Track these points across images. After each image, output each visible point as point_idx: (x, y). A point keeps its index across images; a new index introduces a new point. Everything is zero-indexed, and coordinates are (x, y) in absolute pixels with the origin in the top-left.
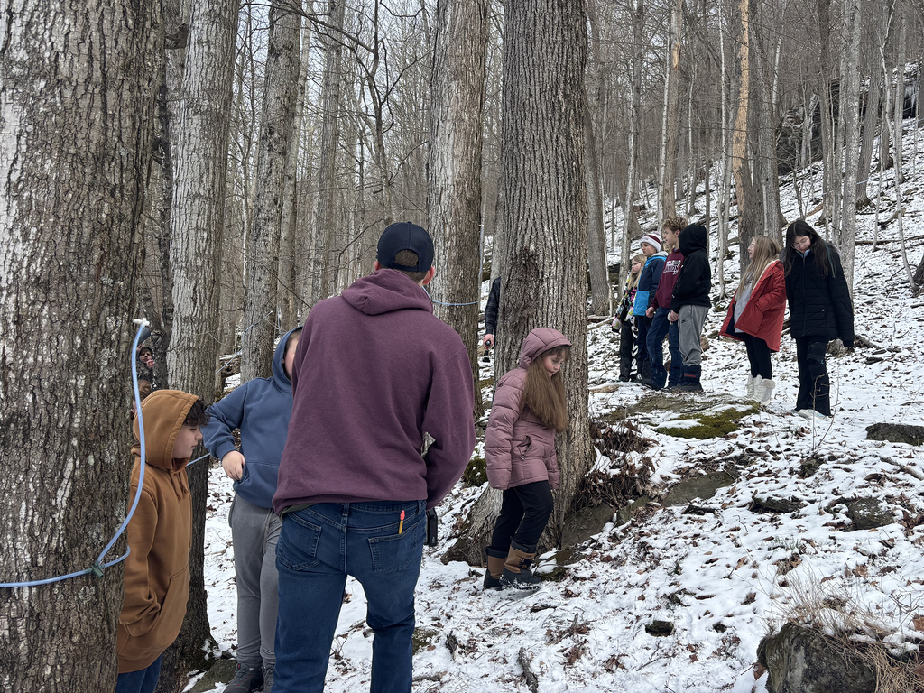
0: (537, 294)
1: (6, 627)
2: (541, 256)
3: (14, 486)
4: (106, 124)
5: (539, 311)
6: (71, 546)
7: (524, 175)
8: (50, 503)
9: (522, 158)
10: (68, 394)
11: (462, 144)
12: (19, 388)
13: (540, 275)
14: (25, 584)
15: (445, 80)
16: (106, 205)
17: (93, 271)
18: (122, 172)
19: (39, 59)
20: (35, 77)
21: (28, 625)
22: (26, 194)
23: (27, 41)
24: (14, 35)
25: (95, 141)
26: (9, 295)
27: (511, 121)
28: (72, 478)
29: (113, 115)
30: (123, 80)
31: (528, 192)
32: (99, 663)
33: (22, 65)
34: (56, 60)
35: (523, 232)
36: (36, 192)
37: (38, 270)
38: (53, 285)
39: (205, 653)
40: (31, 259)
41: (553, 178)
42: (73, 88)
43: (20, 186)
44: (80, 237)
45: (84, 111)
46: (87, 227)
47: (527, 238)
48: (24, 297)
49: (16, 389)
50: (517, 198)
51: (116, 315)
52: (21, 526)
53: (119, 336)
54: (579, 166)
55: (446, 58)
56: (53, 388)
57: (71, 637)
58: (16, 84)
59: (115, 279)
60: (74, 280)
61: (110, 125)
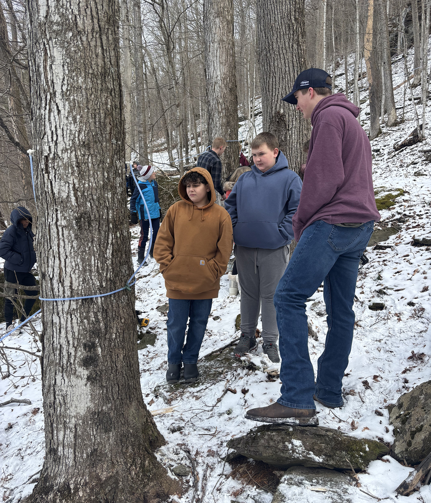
0: (286, 138)
1: (93, 316)
2: (287, 115)
3: (87, 249)
4: (104, 55)
5: (287, 148)
6: (115, 277)
7: (274, 69)
8: (104, 256)
9: (273, 59)
10: (105, 202)
11: (224, 55)
12: (83, 200)
13: (287, 127)
14: (98, 296)
15: (212, 18)
16: (109, 100)
17: (108, 137)
18: (113, 81)
19: (66, 20)
20: (66, 30)
21: (102, 315)
22: (72, 97)
23: (59, 10)
24: (51, 7)
25: (100, 65)
26: (71, 152)
27: (264, 38)
28: (112, 243)
29: (106, 49)
30: (108, 28)
31: (277, 79)
32: (132, 332)
33: (58, 24)
34: (76, 20)
35: (276, 102)
36: (77, 96)
37: (83, 138)
38: (91, 145)
39: (138, 331)
40: (79, 132)
41: (291, 69)
42: (86, 35)
43: (68, 93)
44: (100, 119)
45: (93, 48)
46: (102, 113)
47: (278, 106)
48: (79, 153)
49: (82, 201)
50: (271, 83)
51: (119, 159)
52: (93, 268)
53: (122, 170)
54: (305, 61)
55: (212, 4)
56: (99, 199)
57: (121, 320)
58: (57, 35)
59: (117, 140)
60: (100, 142)
61: (106, 55)
